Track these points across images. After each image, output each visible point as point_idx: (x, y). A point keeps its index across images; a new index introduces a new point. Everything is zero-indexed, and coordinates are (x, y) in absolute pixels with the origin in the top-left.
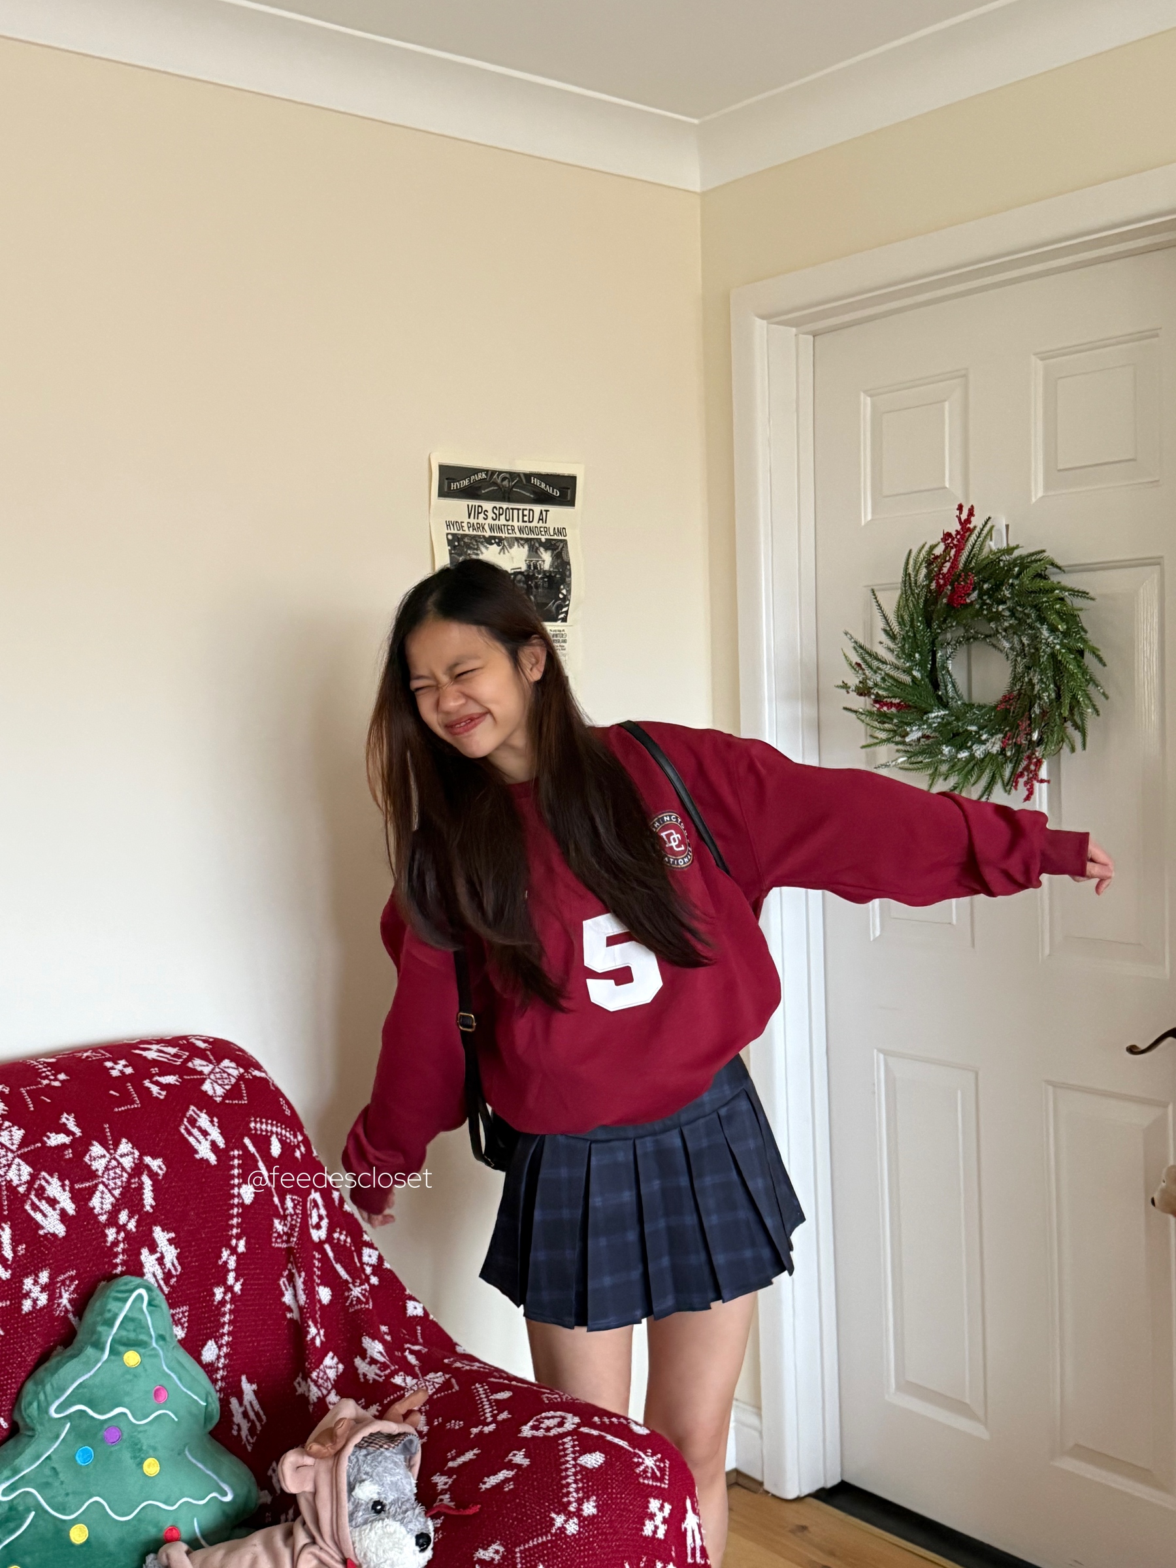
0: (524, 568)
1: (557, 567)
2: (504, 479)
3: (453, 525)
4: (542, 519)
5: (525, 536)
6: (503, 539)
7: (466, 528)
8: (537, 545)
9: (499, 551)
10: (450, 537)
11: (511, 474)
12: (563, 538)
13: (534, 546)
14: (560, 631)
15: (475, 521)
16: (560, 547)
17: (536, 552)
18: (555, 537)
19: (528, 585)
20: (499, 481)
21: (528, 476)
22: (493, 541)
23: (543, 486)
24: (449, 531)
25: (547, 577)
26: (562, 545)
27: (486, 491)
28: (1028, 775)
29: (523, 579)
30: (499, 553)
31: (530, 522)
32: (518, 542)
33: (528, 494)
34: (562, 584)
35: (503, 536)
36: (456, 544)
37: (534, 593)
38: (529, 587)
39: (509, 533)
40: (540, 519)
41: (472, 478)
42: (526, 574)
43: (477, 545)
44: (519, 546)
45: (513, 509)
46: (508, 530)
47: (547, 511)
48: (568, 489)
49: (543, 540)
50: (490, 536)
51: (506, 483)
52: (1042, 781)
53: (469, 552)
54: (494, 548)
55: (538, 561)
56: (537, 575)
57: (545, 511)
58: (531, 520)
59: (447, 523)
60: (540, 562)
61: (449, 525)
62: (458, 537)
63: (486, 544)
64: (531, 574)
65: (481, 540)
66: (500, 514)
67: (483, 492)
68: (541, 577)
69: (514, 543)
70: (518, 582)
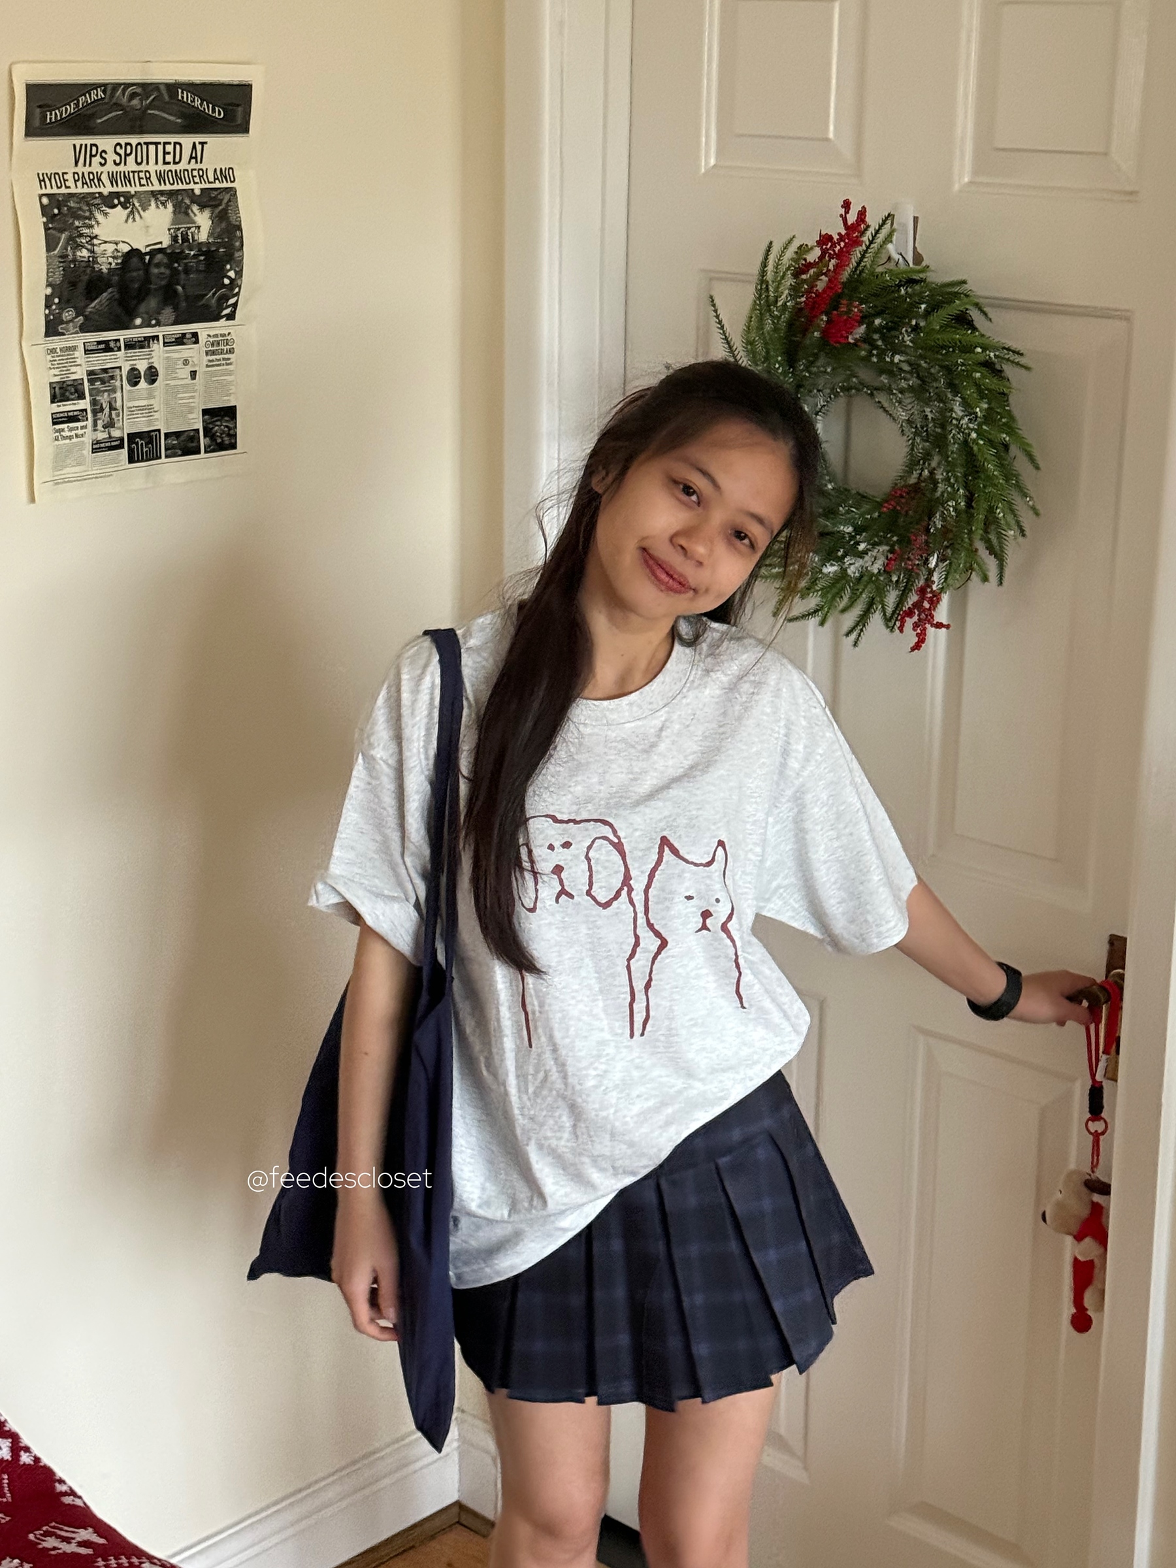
0: (166, 242)
1: (218, 237)
2: (133, 96)
3: (50, 180)
4: (196, 158)
5: (168, 187)
6: (132, 196)
7: (70, 183)
8: (187, 201)
9: (124, 218)
10: (45, 201)
11: (144, 86)
12: (230, 185)
13: (181, 202)
14: (224, 335)
15: (87, 170)
16: (225, 201)
17: (188, 214)
18: (217, 185)
19: (172, 268)
20: (125, 101)
21: (173, 88)
22: (116, 201)
23: (197, 103)
24: (44, 191)
25: (203, 253)
26: (227, 197)
27: (104, 118)
28: (919, 615)
29: (165, 261)
30: (126, 221)
31: (175, 163)
32: (157, 199)
33: (172, 118)
34: (228, 262)
35: (132, 190)
36: (56, 211)
37: (182, 282)
38: (175, 272)
39: (141, 185)
40: (191, 158)
41: (82, 99)
42: (169, 251)
43: (90, 211)
44: (157, 207)
45: (147, 144)
46: (140, 178)
47: (203, 144)
48: (238, 105)
49: (197, 192)
50: (110, 192)
51: (135, 102)
52: (939, 625)
53: (77, 223)
54: (119, 213)
55: (189, 228)
56: (187, 252)
57: (200, 143)
58: (177, 160)
59: (41, 178)
60: (193, 229)
61: (44, 180)
62: (58, 201)
63: (104, 208)
64: (178, 251)
65: (97, 201)
66: (126, 155)
67: (99, 121)
68: (194, 255)
69: (150, 201)
70: (158, 265)
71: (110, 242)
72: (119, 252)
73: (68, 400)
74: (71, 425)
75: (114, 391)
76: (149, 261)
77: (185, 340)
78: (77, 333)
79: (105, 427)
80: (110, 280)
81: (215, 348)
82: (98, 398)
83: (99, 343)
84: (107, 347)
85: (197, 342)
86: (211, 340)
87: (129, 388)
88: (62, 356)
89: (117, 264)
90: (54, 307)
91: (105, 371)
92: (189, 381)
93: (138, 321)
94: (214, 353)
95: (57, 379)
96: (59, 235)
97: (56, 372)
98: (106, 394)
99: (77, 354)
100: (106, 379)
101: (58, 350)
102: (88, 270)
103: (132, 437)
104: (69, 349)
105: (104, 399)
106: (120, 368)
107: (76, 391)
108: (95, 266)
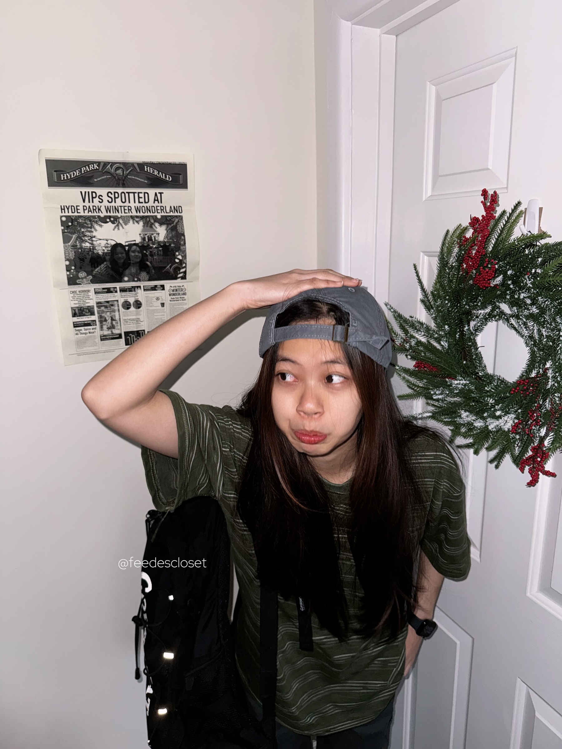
1: (170, 239)
2: (118, 168)
3: (68, 209)
4: (158, 200)
5: (142, 214)
6: (119, 218)
7: (81, 210)
8: (152, 221)
9: (113, 228)
10: (64, 219)
11: (124, 164)
12: (179, 214)
13: (149, 222)
14: (180, 287)
15: (91, 204)
16: (175, 223)
17: (151, 227)
18: (171, 214)
19: (143, 254)
20: (113, 171)
21: (142, 165)
22: (108, 220)
23: (156, 173)
24: (63, 214)
25: (161, 247)
26: (177, 220)
27: (99, 179)
29: (138, 249)
30: (114, 230)
31: (145, 202)
32: (134, 220)
33: (143, 180)
34: (176, 251)
35: (119, 215)
36: (70, 224)
38: (144, 256)
39: (125, 213)
40: (155, 200)
41: (83, 169)
42: (140, 245)
43: (91, 224)
44: (134, 223)
45: (129, 193)
46: (124, 210)
47: (161, 193)
48: (181, 174)
49: (159, 216)
50: (105, 216)
51: (120, 172)
53: (83, 230)
54: (110, 226)
55: (152, 234)
56: (151, 246)
57: (159, 193)
58: (147, 201)
59: (63, 208)
60: (155, 235)
61: (64, 209)
62: (72, 219)
63: (100, 223)
64: (145, 245)
65: (96, 220)
66: (115, 198)
67: (95, 180)
68: (156, 247)
69: (129, 220)
70: (134, 252)
71: (103, 240)
72: (109, 244)
73: (84, 315)
74: (86, 328)
75: (114, 311)
76: (128, 249)
77: (156, 289)
78: (89, 283)
79: (108, 328)
80: (105, 258)
81: (175, 292)
82: (103, 315)
83: (103, 289)
84: (109, 291)
85: (163, 289)
86: (172, 288)
87: (123, 310)
88: (80, 294)
89: (108, 250)
90: (72, 271)
91: (108, 302)
92: (160, 307)
93: (126, 279)
94: (174, 295)
95: (77, 306)
96: (70, 235)
97: (76, 302)
98: (108, 313)
99: (90, 294)
100: (108, 306)
101: (78, 292)
102: (90, 253)
103: (127, 334)
104: (85, 291)
105: (107, 316)
106: (117, 301)
107: (89, 311)
108: (95, 251)
